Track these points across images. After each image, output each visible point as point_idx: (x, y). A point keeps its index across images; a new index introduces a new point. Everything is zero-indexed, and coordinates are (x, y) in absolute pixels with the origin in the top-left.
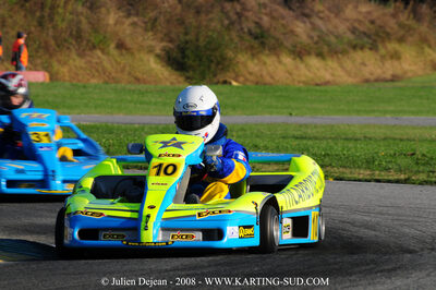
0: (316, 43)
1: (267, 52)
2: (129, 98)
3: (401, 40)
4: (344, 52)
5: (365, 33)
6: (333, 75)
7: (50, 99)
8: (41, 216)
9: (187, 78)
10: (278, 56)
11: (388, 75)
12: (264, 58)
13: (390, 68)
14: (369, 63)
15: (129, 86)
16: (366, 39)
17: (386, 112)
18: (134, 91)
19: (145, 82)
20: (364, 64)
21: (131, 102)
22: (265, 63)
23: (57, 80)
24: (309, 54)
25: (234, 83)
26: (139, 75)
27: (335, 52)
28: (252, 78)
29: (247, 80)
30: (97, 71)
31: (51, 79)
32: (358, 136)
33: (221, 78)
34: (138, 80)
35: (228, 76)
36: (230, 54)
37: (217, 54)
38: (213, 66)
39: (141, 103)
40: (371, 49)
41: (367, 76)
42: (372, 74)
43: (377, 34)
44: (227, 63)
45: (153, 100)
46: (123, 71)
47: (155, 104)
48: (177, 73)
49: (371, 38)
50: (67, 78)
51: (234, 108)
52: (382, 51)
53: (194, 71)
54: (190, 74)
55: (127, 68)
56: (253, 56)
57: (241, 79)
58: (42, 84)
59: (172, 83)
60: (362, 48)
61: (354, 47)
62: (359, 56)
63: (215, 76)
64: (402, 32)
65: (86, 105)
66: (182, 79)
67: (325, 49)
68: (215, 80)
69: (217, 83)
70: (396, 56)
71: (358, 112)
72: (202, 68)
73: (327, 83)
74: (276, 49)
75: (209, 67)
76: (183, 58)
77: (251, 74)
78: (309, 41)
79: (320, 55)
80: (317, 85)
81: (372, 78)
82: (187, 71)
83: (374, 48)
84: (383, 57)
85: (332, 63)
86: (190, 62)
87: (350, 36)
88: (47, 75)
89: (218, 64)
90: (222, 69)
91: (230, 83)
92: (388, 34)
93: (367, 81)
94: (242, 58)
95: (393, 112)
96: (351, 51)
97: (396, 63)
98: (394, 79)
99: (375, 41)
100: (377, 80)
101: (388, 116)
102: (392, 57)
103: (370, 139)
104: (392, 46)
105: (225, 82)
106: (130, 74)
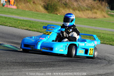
0: (78, 8)
1: (67, 8)
2: (35, 15)
3: (97, 9)
4: (84, 11)
5: (89, 7)
6: (81, 15)
7: (17, 13)
8: (15, 40)
9: (48, 12)
10: (69, 10)
11: (94, 17)
12: (66, 9)
13: (94, 16)
14: (89, 14)
15: (35, 12)
16: (90, 8)
17: (93, 26)
18: (36, 13)
19: (38, 11)
20: (88, 14)
21: (35, 16)
22: (66, 11)
23: (18, 8)
24: (76, 10)
25: (59, 14)
26: (37, 10)
27: (82, 10)
28: (63, 14)
29: (61, 14)
30: (28, 7)
31: (17, 8)
32: (87, 30)
33: (56, 13)
34: (37, 11)
35: (57, 13)
36: (58, 8)
37: (56, 7)
38: (54, 10)
39: (38, 16)
40: (90, 11)
41: (89, 17)
42: (90, 16)
43: (92, 7)
44: (57, 9)
45: (40, 16)
46: (33, 8)
47: (41, 17)
48: (46, 10)
49: (91, 8)
50: (21, 8)
51: (58, 20)
52: (93, 11)
53: (50, 10)
54: (49, 11)
55: (35, 8)
56: (64, 9)
57: (60, 14)
58: (15, 9)
59: (44, 13)
60: (88, 10)
61: (87, 10)
62: (88, 12)
63: (54, 12)
64: (98, 8)
65: (25, 15)
66: (47, 12)
67: (80, 9)
68: (54, 13)
69: (55, 14)
70: (96, 13)
71: (87, 25)
72: (52, 10)
73: (80, 17)
74: (69, 8)
75: (53, 10)
76: (48, 7)
77: (63, 13)
78: (77, 7)
79: (79, 10)
80: (77, 17)
81: (90, 17)
82: (48, 10)
83: (91, 10)
84: (93, 13)
85: (81, 13)
86: (49, 8)
87: (86, 7)
88: (16, 7)
89: (55, 9)
90: (56, 11)
91: (58, 14)
92: (94, 8)
93: (89, 18)
94: (61, 9)
95: (94, 26)
96: (86, 10)
97: (96, 14)
98: (95, 18)
99: (91, 9)
100: (91, 18)
101: (94, 27)
102: (95, 13)
103: (90, 31)
104: (95, 10)
105: (56, 14)
106: (35, 9)
